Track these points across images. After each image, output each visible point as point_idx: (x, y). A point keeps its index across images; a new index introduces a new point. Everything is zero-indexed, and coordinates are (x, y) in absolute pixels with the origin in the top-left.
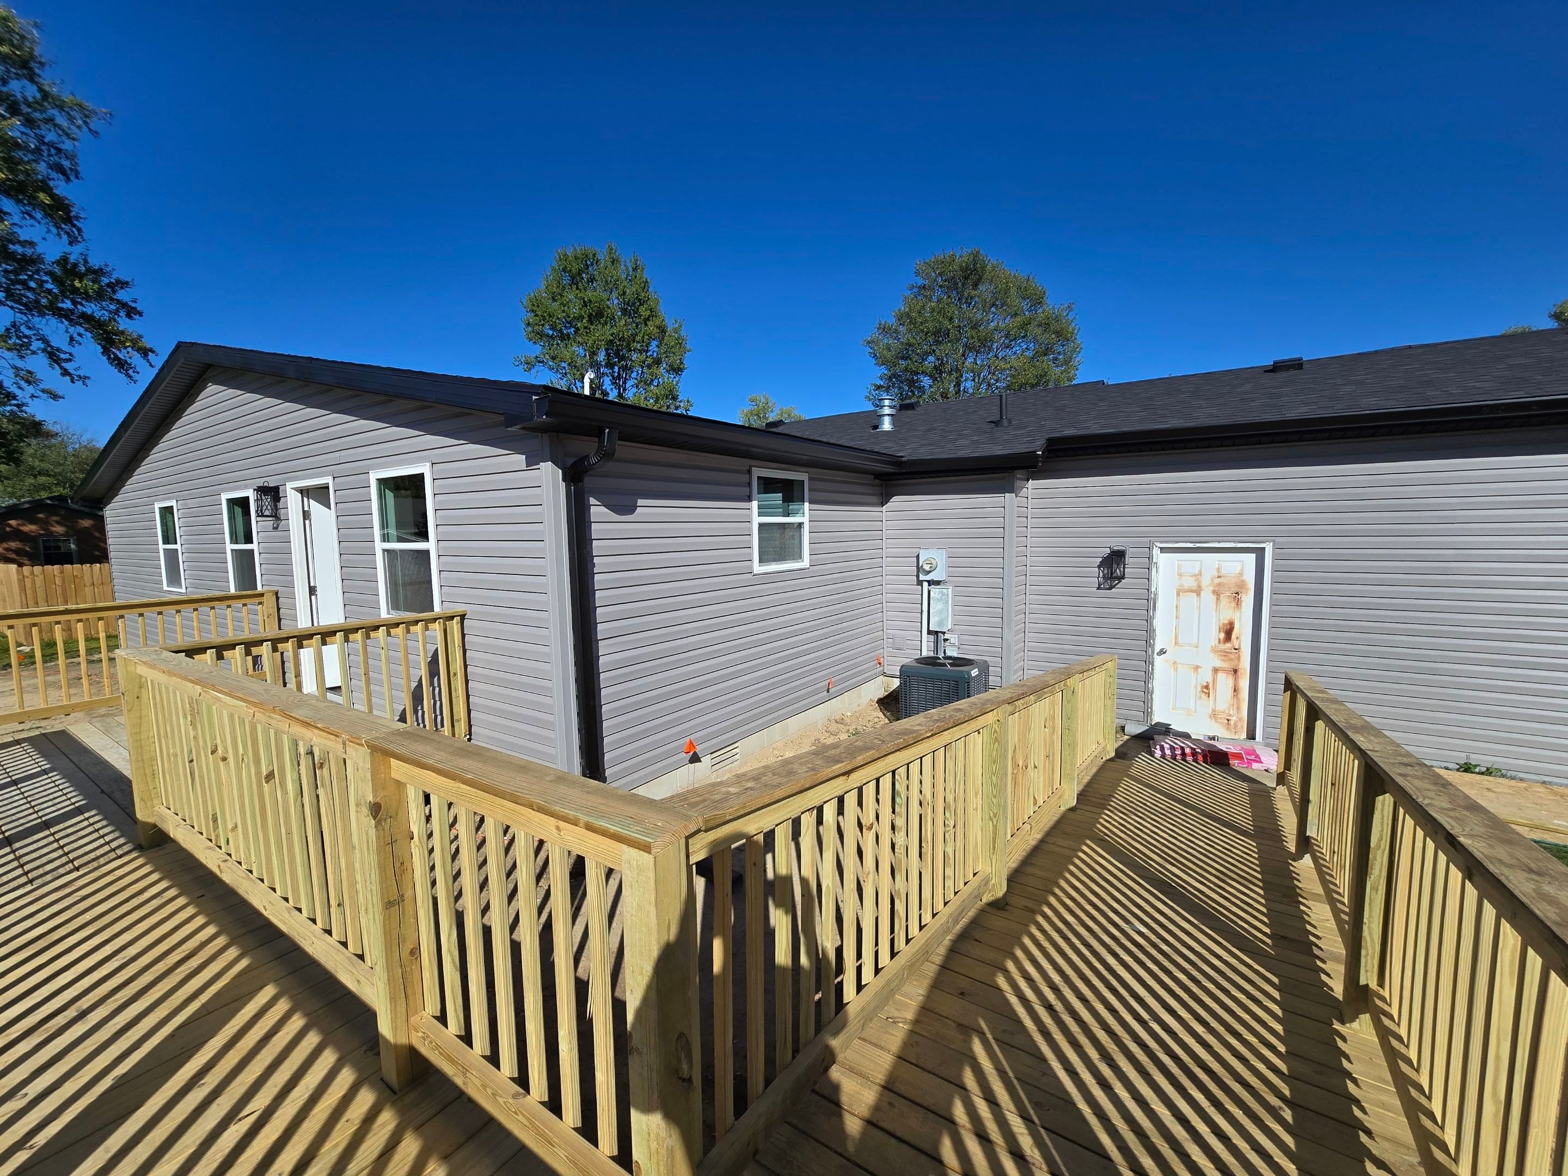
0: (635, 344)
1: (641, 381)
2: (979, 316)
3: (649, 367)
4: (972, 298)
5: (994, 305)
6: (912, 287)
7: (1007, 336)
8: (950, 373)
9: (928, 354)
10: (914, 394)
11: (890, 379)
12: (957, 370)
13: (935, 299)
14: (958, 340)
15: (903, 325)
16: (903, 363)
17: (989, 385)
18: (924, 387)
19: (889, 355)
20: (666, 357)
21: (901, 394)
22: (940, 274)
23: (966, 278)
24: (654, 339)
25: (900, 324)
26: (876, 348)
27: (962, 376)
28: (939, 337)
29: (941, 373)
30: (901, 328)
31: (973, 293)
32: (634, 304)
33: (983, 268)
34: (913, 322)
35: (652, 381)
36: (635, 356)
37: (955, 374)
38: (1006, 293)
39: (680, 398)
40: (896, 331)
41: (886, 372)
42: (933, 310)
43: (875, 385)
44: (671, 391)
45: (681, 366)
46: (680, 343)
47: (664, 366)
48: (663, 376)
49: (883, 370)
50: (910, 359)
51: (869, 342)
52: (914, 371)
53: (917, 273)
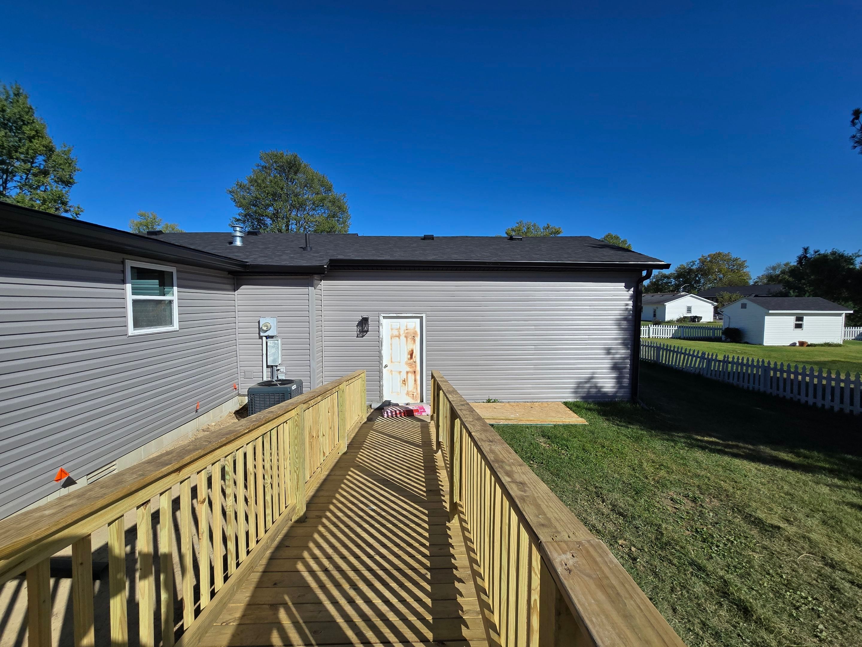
0: (18, 154)
1: (26, 185)
2: (298, 190)
3: (35, 175)
4: (294, 180)
5: (306, 186)
6: (258, 166)
7: (314, 204)
8: (283, 219)
9: (269, 206)
10: (261, 227)
11: (245, 216)
12: (287, 218)
13: (272, 175)
14: (287, 201)
15: (253, 186)
16: (254, 208)
17: (305, 228)
18: (267, 224)
19: (244, 202)
20: (55, 171)
21: (253, 226)
22: (275, 162)
23: (290, 168)
24: (40, 155)
25: (251, 185)
26: (236, 196)
27: (289, 221)
28: (275, 197)
29: (277, 218)
30: (252, 188)
31: (294, 177)
32: (15, 122)
33: (300, 165)
34: (259, 185)
35: (39, 186)
36: (17, 164)
37: (285, 220)
38: (312, 181)
39: (70, 204)
40: (248, 189)
41: (242, 212)
42: (271, 181)
43: (236, 219)
44: (59, 197)
45: (71, 180)
46: (69, 163)
47: (53, 177)
48: (50, 184)
49: (241, 210)
50: (258, 207)
51: (230, 192)
52: (260, 214)
53: (261, 158)
